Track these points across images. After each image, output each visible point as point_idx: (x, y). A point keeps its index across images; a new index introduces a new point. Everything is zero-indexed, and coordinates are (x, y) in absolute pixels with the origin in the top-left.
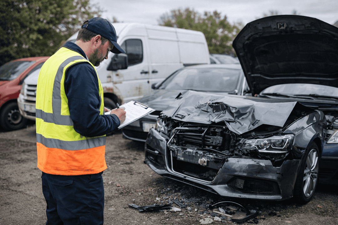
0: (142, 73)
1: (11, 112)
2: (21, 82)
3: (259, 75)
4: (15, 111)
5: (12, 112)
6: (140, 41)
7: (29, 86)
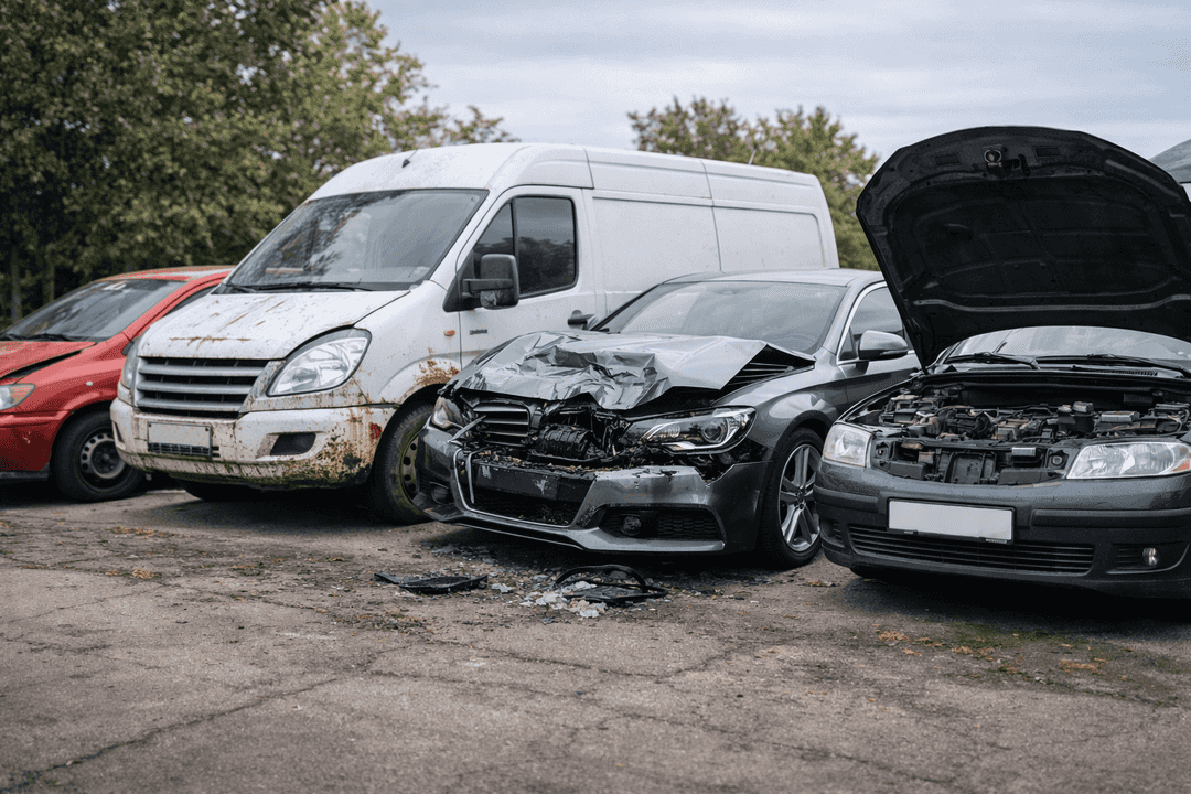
0: (572, 323)
1: (93, 442)
2: (125, 349)
3: (941, 302)
4: (106, 438)
5: (98, 441)
6: (569, 202)
7: (150, 360)
